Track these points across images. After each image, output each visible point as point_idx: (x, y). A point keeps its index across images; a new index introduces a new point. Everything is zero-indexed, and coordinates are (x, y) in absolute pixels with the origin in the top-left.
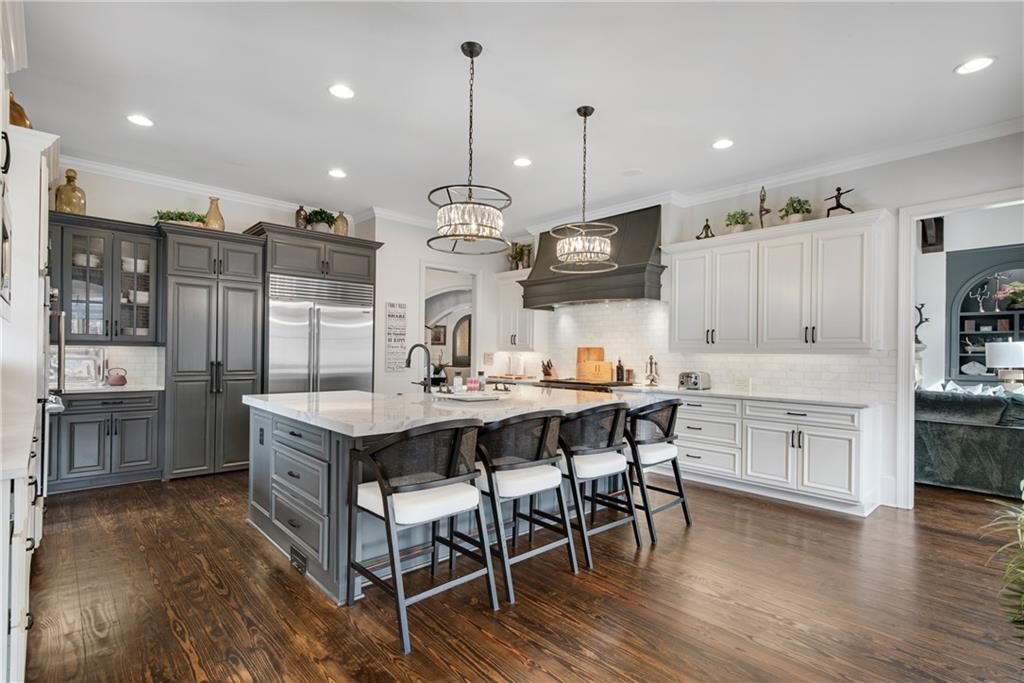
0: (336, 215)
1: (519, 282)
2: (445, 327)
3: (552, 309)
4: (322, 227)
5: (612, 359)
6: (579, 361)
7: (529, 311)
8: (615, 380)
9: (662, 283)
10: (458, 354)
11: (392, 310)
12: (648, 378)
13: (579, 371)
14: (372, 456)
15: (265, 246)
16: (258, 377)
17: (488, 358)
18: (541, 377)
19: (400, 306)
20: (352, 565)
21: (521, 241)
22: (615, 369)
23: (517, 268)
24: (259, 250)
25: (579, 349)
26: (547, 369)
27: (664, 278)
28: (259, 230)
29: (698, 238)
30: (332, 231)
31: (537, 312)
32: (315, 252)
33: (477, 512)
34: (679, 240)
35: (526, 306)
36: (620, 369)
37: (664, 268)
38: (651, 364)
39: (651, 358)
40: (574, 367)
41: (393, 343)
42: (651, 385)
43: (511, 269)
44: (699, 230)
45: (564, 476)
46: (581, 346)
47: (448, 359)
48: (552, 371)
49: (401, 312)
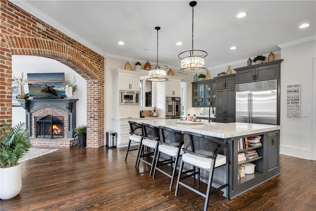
11: (290, 89)
49: (296, 88)
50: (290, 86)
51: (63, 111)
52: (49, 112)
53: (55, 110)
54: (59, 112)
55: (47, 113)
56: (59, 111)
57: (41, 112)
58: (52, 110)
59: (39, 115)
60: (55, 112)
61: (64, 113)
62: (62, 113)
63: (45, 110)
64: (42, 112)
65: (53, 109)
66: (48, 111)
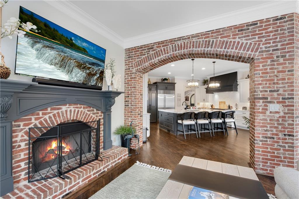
0: (168, 78)
1: (205, 88)
2: (188, 97)
3: (213, 93)
4: (166, 81)
5: (227, 104)
6: (219, 104)
7: (207, 94)
8: (228, 108)
9: (238, 88)
10: (192, 103)
11: (178, 95)
12: (235, 108)
13: (220, 107)
14: (180, 116)
15: (157, 86)
16: (156, 107)
17: (198, 104)
18: (211, 108)
19: (180, 94)
20: (177, 130)
21: (206, 79)
22: (228, 106)
23: (205, 85)
24: (156, 86)
25: (220, 102)
26: (212, 106)
27: (238, 87)
28: (156, 83)
29: (246, 78)
30: (167, 82)
31: (209, 94)
32: (165, 86)
33: (194, 125)
34: (242, 78)
35: (206, 93)
36: (229, 106)
37: (238, 85)
38: (236, 105)
39: (236, 104)
40: (219, 106)
41: (178, 101)
42: (236, 109)
43: (203, 85)
44: (247, 76)
45: (209, 122)
46: (220, 101)
47: (190, 104)
48: (213, 107)
49: (180, 95)
50: (178, 94)
51: (95, 110)
52: (68, 113)
53: (82, 109)
54: (89, 113)
55: (63, 116)
56: (88, 111)
57: (47, 117)
58: (77, 110)
59: (41, 123)
60: (81, 112)
61: (97, 113)
62: (94, 114)
63: (60, 111)
64: (51, 115)
65: (77, 108)
66: (66, 111)
